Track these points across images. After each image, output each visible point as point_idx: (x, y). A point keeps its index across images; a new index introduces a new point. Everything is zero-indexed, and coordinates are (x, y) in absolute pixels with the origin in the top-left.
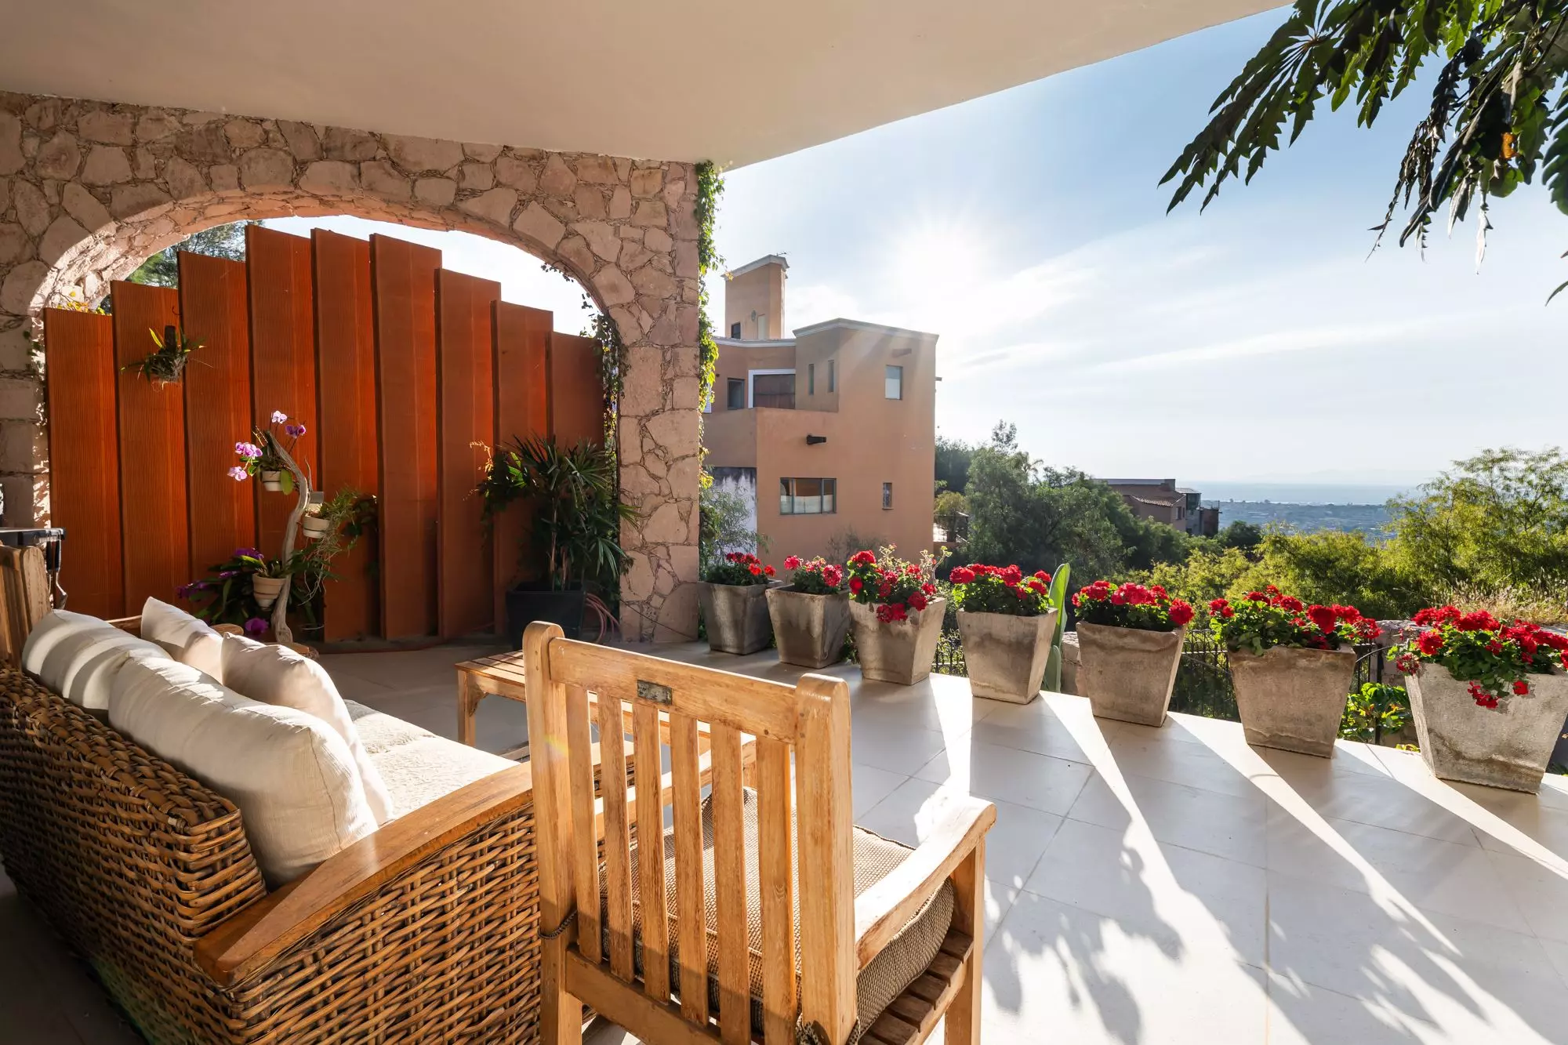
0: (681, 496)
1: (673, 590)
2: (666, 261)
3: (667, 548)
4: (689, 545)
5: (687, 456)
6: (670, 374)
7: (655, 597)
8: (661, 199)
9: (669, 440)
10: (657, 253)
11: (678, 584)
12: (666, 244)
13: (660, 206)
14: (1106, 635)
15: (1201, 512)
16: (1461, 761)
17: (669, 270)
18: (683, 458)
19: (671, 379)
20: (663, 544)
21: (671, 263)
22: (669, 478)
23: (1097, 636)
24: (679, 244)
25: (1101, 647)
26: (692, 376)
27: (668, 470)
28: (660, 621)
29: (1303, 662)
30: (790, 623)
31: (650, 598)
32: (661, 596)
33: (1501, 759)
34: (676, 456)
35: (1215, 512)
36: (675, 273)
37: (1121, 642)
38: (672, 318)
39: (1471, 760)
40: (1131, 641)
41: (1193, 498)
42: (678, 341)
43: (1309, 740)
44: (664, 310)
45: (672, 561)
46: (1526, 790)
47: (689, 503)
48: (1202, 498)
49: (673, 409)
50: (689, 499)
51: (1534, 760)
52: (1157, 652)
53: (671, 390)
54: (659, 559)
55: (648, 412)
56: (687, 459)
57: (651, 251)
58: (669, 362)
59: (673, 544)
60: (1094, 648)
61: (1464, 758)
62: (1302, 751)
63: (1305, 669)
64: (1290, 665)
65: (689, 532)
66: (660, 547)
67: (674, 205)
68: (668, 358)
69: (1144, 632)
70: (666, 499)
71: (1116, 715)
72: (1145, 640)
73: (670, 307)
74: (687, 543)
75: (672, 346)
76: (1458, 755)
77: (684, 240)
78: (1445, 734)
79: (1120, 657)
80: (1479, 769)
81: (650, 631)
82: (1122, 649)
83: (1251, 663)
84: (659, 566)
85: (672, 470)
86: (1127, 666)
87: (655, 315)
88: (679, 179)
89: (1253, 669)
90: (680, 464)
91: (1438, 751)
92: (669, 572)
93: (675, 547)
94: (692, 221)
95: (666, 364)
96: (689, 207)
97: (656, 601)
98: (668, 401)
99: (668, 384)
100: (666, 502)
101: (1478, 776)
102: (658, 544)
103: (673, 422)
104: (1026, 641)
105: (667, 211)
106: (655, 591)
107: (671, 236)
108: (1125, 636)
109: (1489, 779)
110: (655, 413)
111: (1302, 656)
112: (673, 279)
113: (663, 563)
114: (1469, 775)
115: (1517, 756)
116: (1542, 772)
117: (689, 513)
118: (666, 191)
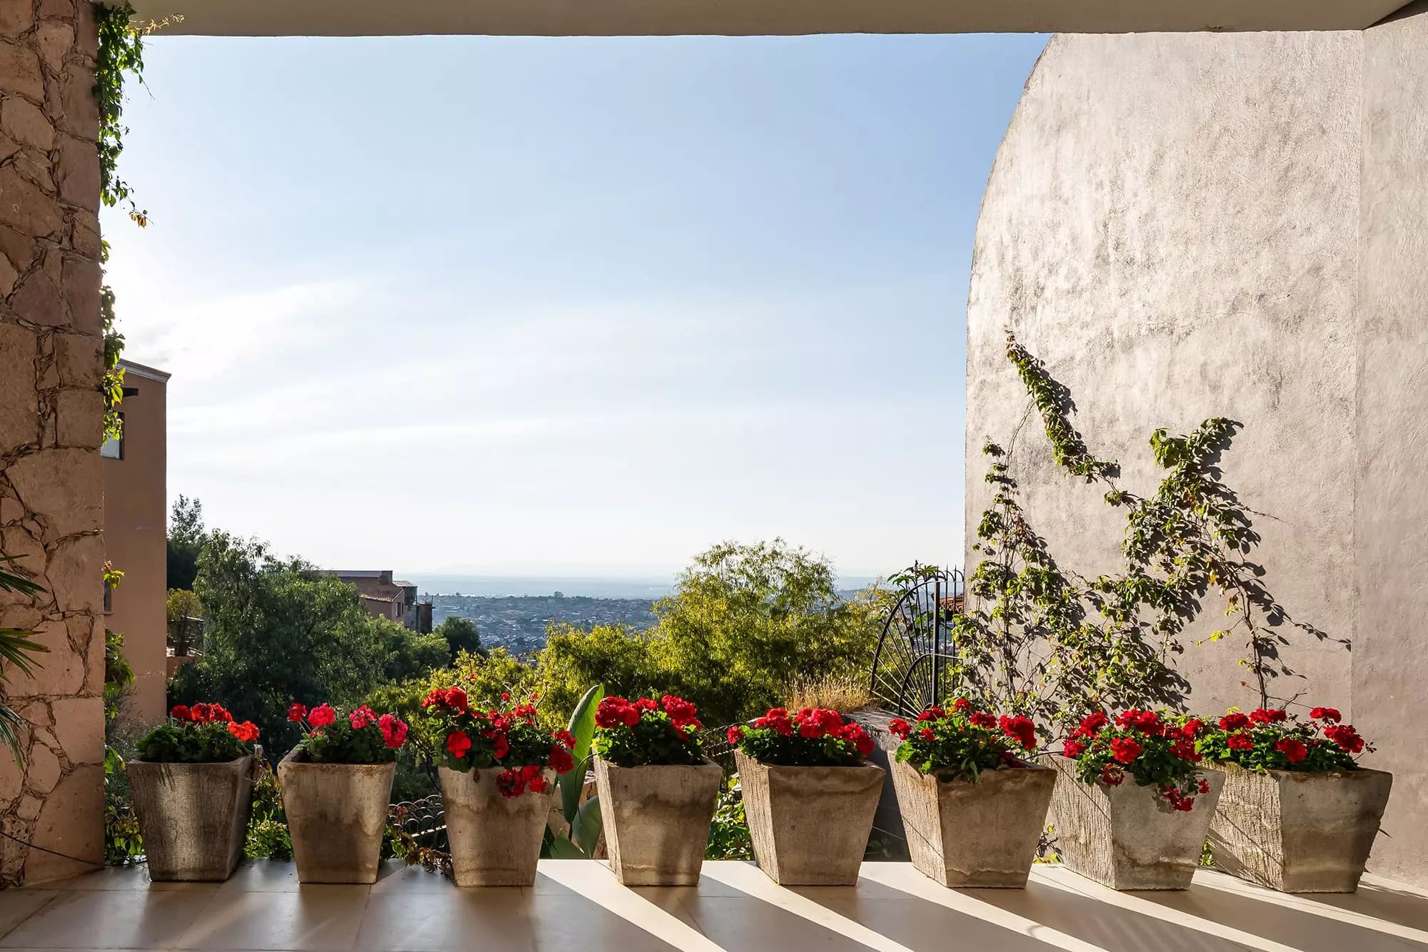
0: (74, 607)
1: (59, 782)
2: (42, 165)
3: (49, 704)
4: (88, 696)
5: (83, 534)
6: (50, 381)
7: (27, 800)
8: (33, 46)
9: (50, 503)
10: (25, 146)
11: (69, 770)
12: (44, 136)
13: (29, 59)
14: (803, 778)
15: (418, 607)
16: (1136, 869)
17: (49, 185)
18: (76, 537)
19: (54, 391)
20: (41, 699)
21: (52, 171)
22: (51, 575)
23: (793, 782)
24: (66, 142)
25: (796, 794)
26: (91, 390)
27: (49, 560)
28: (36, 842)
29: (1009, 785)
30: (323, 816)
31: (17, 803)
32: (40, 796)
33: (1166, 860)
34: (63, 534)
35: (429, 607)
36: (59, 193)
37: (819, 786)
38: (56, 276)
39: (1144, 866)
40: (833, 783)
41: (410, 591)
42: (66, 321)
43: (1006, 872)
44: (40, 259)
45: (56, 729)
46: (1182, 887)
47: (87, 619)
48: (420, 592)
49: (57, 446)
50: (87, 612)
51: (1190, 857)
52: (862, 792)
53: (54, 410)
54: (32, 727)
55: (9, 447)
56: (83, 540)
57: (14, 140)
58: (50, 357)
59: (60, 697)
60: (788, 797)
61: (1139, 865)
62: (1000, 886)
63: (1011, 792)
64: (996, 789)
65: (88, 671)
66: (35, 704)
67: (57, 66)
68: (47, 350)
69: (848, 770)
70: (46, 612)
71: (807, 879)
72: (849, 779)
73: (52, 254)
74: (83, 693)
75: (55, 329)
76: (1134, 863)
77: (74, 137)
78: (1126, 843)
79: (818, 804)
80: (1149, 874)
81: (18, 864)
82: (821, 794)
83: (959, 793)
84: (33, 739)
85: (56, 562)
86: (826, 814)
87: (24, 265)
88: (63, 19)
89: (961, 799)
90: (72, 549)
91: (1119, 862)
92: (52, 750)
93: (64, 701)
94: (87, 105)
95: (44, 361)
96: (84, 78)
97: (29, 808)
98: (48, 431)
99: (49, 398)
100: (44, 619)
101: (1148, 882)
102: (30, 698)
103: (57, 469)
104: (704, 799)
105: (44, 74)
106: (27, 790)
107: (53, 121)
108: (826, 777)
109: (1157, 882)
110: (23, 451)
111: (1009, 778)
112: (54, 202)
113: (41, 733)
114: (1141, 882)
115: (1178, 855)
116: (1194, 867)
117: (88, 639)
118: (40, 35)
